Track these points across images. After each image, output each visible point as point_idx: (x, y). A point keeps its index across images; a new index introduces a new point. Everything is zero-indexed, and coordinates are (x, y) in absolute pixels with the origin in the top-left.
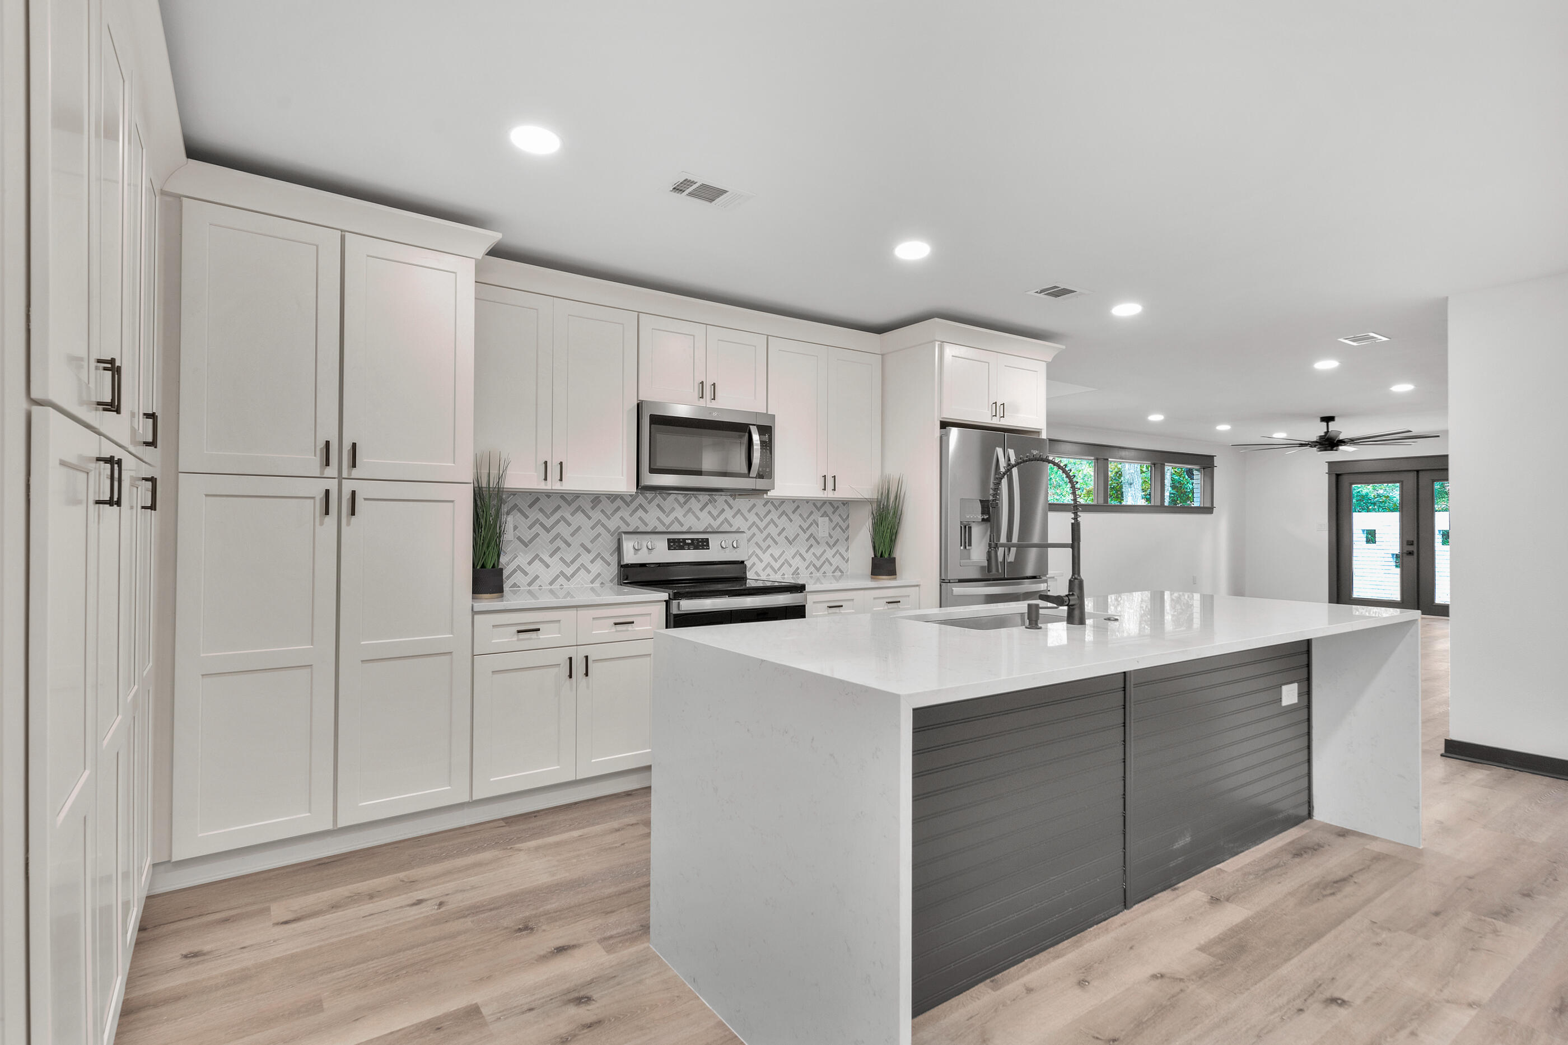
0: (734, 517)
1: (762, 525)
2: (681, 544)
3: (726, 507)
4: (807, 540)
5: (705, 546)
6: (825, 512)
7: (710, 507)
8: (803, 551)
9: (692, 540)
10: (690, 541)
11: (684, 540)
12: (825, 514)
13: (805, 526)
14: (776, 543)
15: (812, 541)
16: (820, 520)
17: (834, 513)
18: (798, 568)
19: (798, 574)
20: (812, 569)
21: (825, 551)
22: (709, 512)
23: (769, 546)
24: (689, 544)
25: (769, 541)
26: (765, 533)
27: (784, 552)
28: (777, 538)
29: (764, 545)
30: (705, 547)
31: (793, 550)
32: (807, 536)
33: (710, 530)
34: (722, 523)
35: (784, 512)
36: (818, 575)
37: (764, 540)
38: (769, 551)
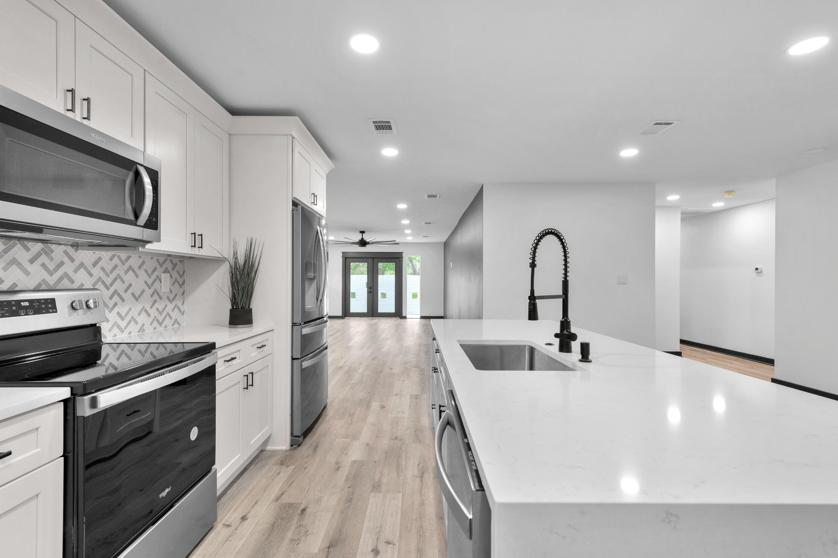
0: (76, 271)
1: (108, 281)
2: (14, 308)
3: (66, 259)
4: (152, 296)
5: (51, 308)
6: (166, 269)
7: (43, 258)
8: (148, 307)
9: (31, 301)
10: (27, 304)
11: (19, 302)
12: (166, 271)
13: (150, 281)
14: (123, 300)
15: (156, 296)
16: (163, 275)
17: (173, 269)
18: (143, 325)
19: (144, 330)
20: (156, 324)
21: (166, 305)
22: (43, 265)
23: (116, 304)
24: (25, 308)
25: (116, 298)
26: (112, 290)
27: (130, 309)
28: (124, 296)
29: (111, 304)
30: (51, 311)
31: (139, 307)
32: (151, 292)
33: (44, 287)
34: (61, 279)
35: (130, 268)
36: (161, 329)
37: (111, 298)
38: (116, 310)
